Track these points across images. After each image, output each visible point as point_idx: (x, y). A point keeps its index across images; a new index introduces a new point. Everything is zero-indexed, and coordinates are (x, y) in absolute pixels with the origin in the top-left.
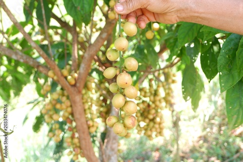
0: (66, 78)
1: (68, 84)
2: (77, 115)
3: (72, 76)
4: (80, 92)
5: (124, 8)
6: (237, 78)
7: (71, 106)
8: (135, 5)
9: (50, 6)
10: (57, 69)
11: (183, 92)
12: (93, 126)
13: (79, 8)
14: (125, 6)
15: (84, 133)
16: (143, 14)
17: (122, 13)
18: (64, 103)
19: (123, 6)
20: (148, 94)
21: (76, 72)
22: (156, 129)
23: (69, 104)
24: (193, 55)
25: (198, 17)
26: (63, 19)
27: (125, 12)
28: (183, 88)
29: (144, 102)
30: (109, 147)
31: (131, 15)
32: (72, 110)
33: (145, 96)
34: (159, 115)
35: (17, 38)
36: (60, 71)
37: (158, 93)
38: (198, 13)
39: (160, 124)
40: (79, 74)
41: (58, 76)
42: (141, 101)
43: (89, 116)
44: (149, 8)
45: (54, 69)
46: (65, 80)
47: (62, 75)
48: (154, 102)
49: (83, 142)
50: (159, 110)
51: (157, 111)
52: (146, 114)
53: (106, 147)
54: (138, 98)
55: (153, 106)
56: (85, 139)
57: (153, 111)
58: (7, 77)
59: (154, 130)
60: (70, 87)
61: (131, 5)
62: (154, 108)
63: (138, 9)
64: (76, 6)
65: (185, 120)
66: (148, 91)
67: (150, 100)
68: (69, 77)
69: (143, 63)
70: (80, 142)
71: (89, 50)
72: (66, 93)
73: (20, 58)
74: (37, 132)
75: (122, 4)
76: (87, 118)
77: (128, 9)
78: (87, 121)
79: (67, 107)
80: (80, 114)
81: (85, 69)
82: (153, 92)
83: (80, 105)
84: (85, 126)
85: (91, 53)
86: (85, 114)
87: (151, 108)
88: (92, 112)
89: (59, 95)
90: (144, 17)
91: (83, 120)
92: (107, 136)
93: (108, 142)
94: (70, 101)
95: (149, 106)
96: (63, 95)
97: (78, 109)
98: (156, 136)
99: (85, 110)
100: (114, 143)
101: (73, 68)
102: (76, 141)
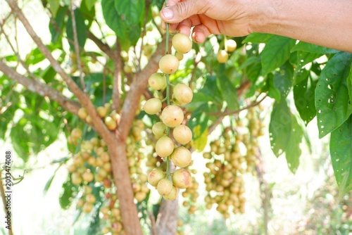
0: (103, 119)
1: (105, 128)
2: (118, 175)
3: (112, 117)
4: (122, 140)
5: (174, 14)
6: (342, 118)
7: (110, 161)
8: (189, 10)
9: (87, 22)
10: (91, 105)
11: (272, 143)
12: (140, 191)
13: (124, 17)
14: (176, 12)
15: (127, 200)
16: (202, 24)
17: (171, 21)
18: (100, 156)
19: (173, 11)
20: (223, 150)
21: (118, 112)
22: (234, 202)
23: (107, 158)
24: (283, 88)
25: (278, 25)
26: (103, 41)
27: (176, 20)
28: (270, 137)
29: (216, 161)
30: (164, 224)
31: (184, 23)
32: (111, 167)
33: (218, 153)
34: (238, 180)
35: (40, 69)
36: (96, 109)
37: (237, 149)
38: (278, 18)
39: (238, 194)
40: (123, 116)
41: (92, 117)
42: (212, 160)
43: (135, 176)
44: (209, 13)
45: (86, 106)
46: (101, 122)
47: (98, 115)
48: (230, 162)
49: (126, 214)
50: (238, 174)
51: (235, 175)
52: (219, 178)
53: (160, 224)
54: (208, 156)
55: (229, 167)
56: (128, 210)
57: (229, 175)
58: (25, 125)
59: (230, 203)
60: (108, 132)
61: (183, 10)
62: (230, 171)
63: (194, 16)
64: (119, 13)
65: (279, 197)
66: (222, 145)
67: (225, 160)
68: (108, 119)
69: (215, 102)
70: (121, 214)
71: (137, 80)
72: (103, 143)
73: (40, 90)
74: (65, 209)
75: (171, 8)
76: (131, 179)
77: (180, 16)
78: (132, 184)
79: (105, 163)
80: (123, 173)
81: (130, 107)
82: (230, 147)
83: (123, 160)
84: (130, 192)
85: (139, 84)
86: (130, 173)
87: (226, 170)
88: (139, 171)
89: (94, 145)
90: (202, 28)
91: (127, 182)
92: (161, 208)
93: (162, 217)
94: (109, 155)
95: (223, 166)
96: (99, 145)
97: (120, 166)
98: (234, 212)
99: (130, 168)
100: (172, 221)
101: (114, 107)
102: (116, 212)
